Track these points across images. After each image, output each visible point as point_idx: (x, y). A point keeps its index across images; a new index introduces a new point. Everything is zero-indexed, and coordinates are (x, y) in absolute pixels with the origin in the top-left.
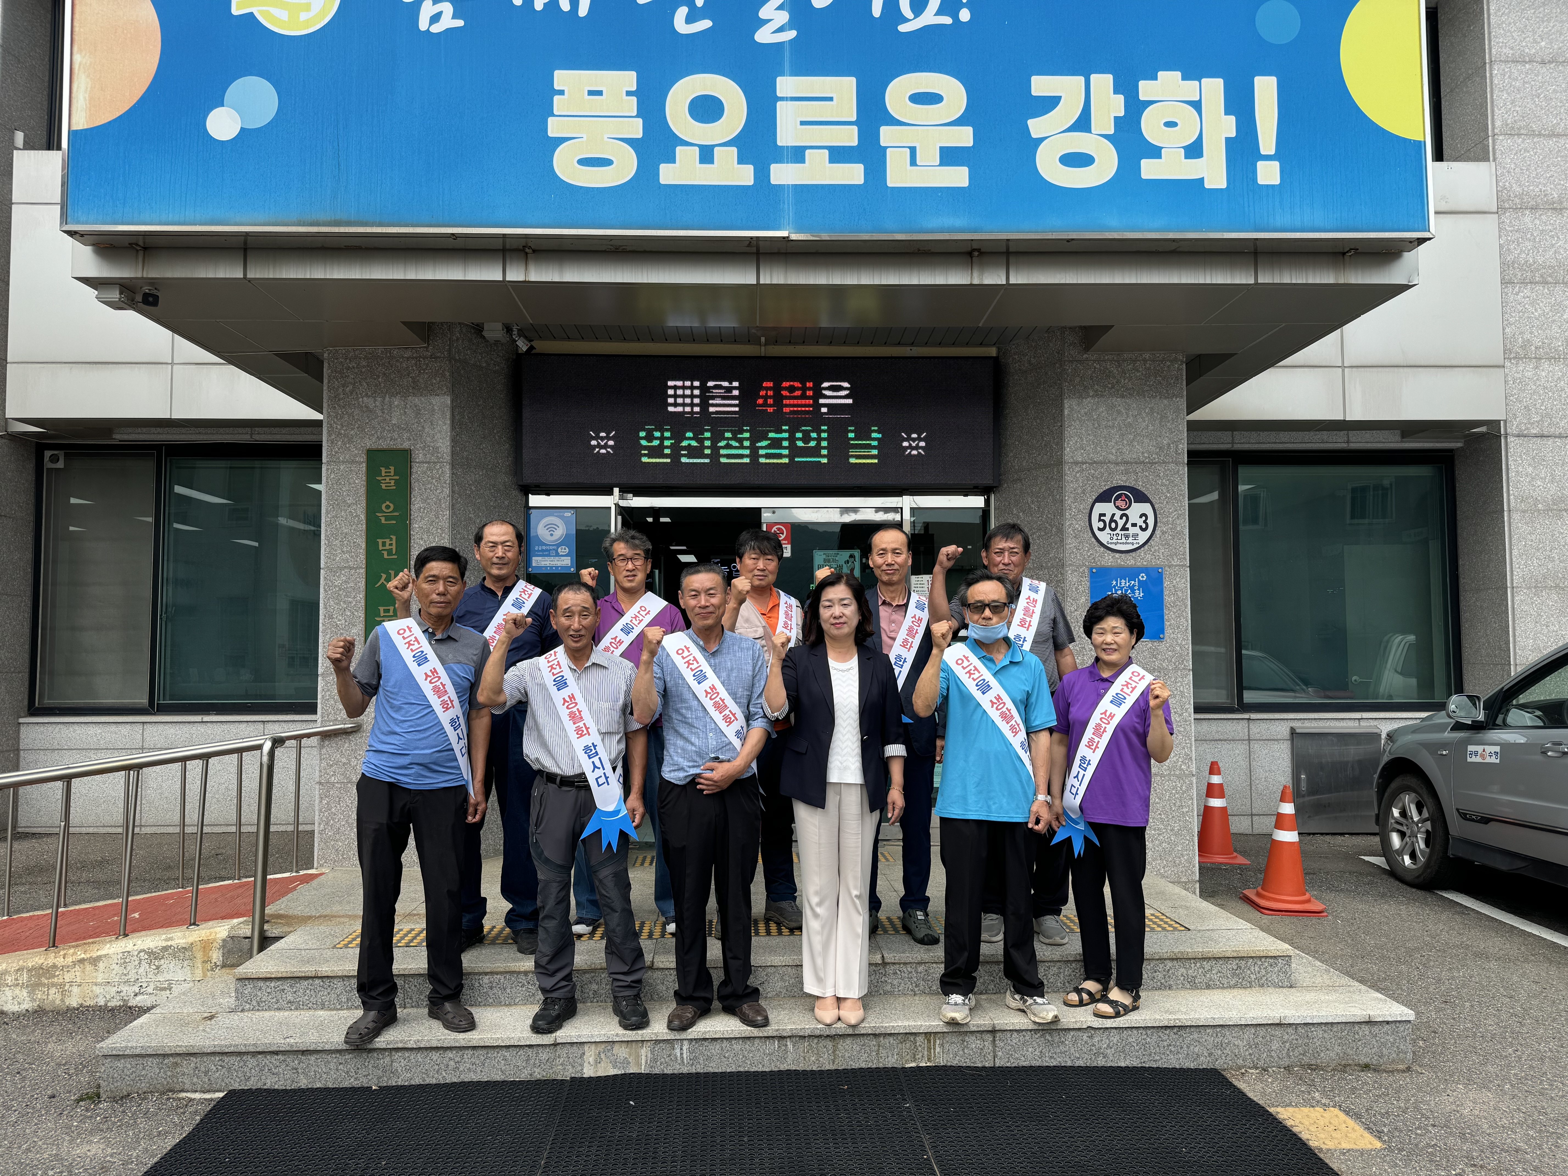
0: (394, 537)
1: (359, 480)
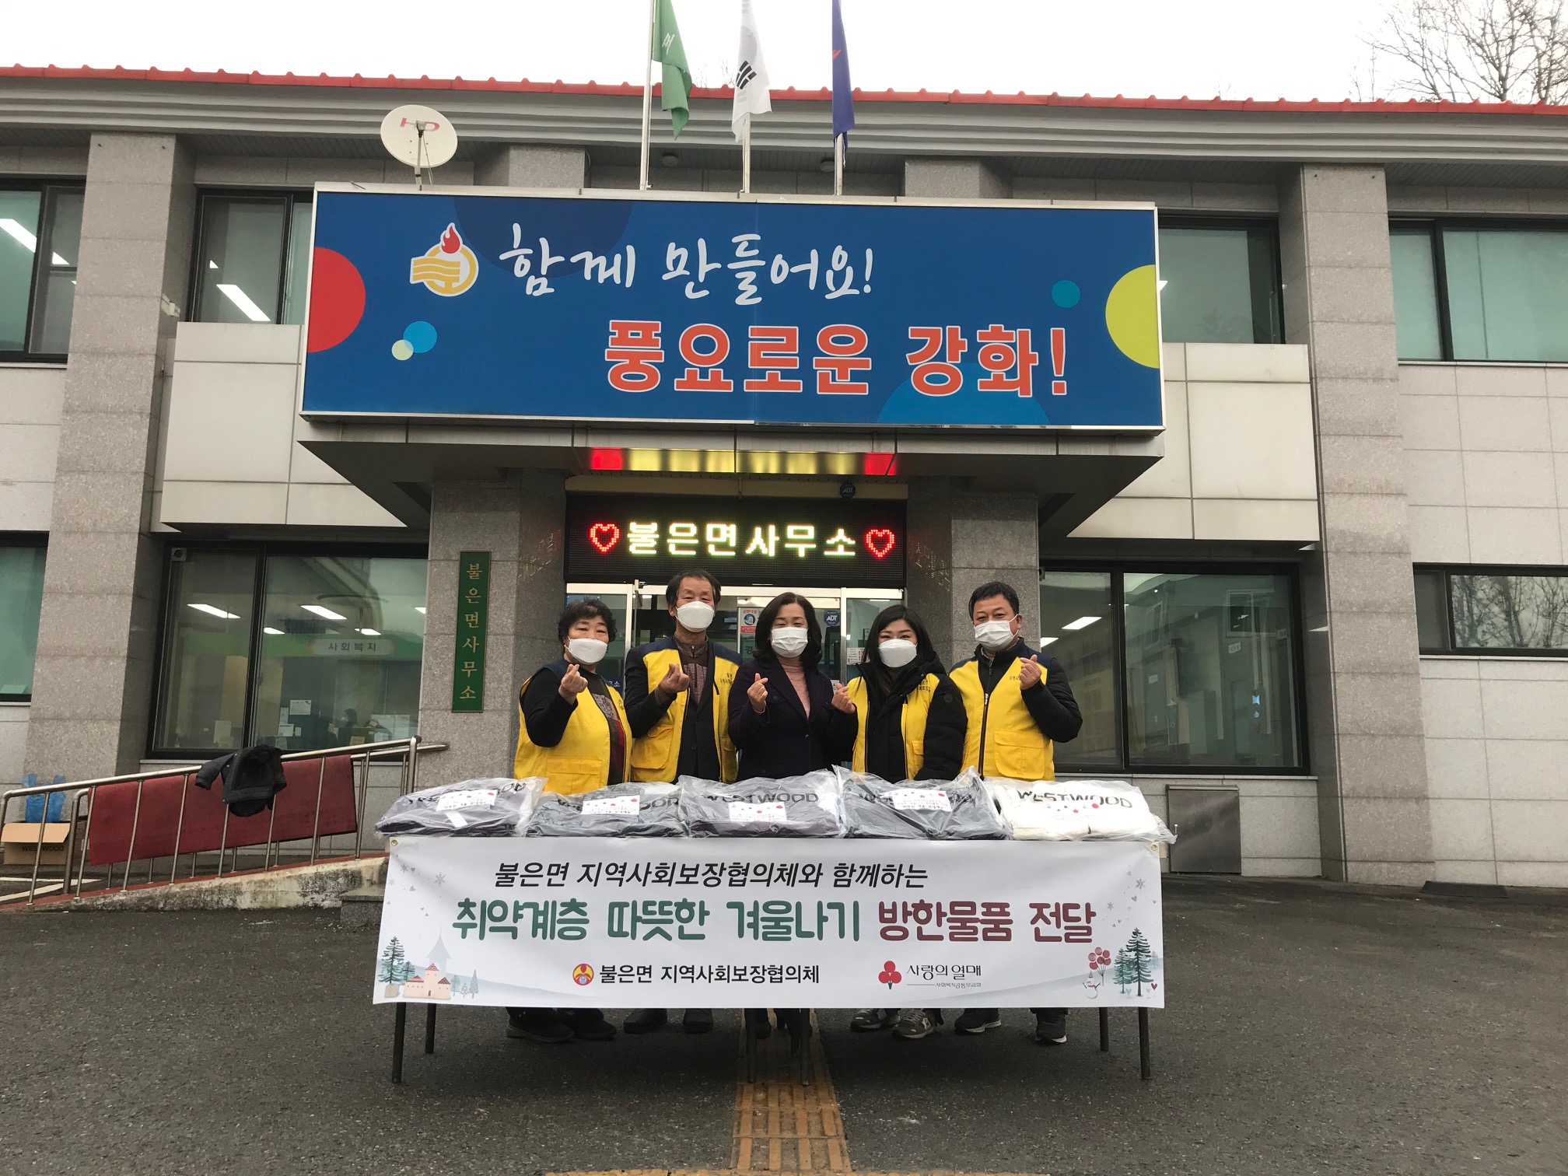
0: (477, 613)
1: (453, 572)
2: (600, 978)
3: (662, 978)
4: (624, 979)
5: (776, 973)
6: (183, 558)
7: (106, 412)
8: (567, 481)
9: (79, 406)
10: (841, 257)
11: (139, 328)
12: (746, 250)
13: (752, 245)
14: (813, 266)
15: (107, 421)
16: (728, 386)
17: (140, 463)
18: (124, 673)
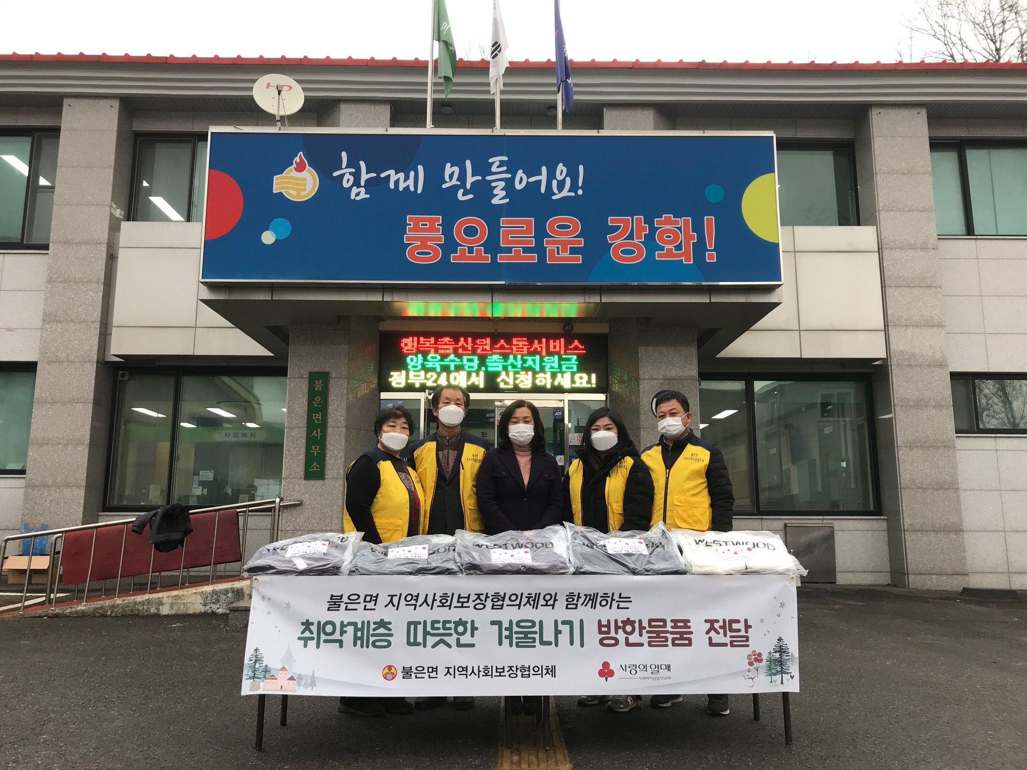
0: (320, 413)
1: (305, 386)
2: (402, 675)
3: (445, 675)
4: (418, 675)
5: (525, 671)
6: (126, 378)
7: (75, 282)
8: (380, 324)
9: (56, 278)
10: (562, 171)
11: (96, 226)
12: (498, 167)
13: (502, 163)
14: (543, 177)
15: (75, 288)
16: (487, 259)
17: (97, 315)
18: (87, 455)
